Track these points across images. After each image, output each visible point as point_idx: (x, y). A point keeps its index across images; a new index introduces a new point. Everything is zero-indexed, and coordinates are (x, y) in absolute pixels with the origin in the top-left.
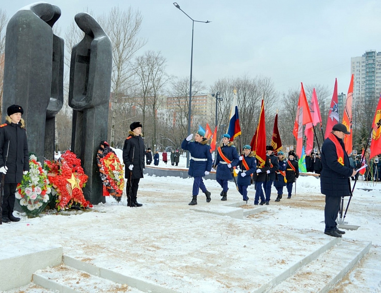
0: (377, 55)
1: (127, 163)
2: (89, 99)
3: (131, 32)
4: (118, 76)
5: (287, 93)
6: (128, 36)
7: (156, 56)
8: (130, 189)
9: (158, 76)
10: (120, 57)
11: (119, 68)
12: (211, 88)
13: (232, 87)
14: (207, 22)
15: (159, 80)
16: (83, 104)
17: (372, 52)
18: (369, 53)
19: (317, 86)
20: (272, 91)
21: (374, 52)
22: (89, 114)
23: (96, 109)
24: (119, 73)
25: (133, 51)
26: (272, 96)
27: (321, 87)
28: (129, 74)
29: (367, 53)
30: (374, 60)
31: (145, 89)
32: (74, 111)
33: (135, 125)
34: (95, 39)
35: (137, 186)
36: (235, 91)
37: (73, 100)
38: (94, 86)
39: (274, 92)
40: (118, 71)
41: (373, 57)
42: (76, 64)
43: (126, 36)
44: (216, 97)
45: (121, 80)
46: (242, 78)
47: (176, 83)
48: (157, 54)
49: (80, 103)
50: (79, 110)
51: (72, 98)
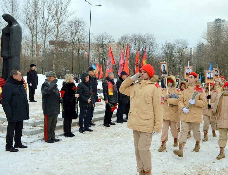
0: (222, 21)
1: (28, 82)
2: (9, 53)
3: (65, 5)
4: (57, 32)
5: (164, 44)
6: (63, 8)
7: (80, 21)
8: (31, 94)
9: (81, 33)
10: (58, 21)
11: (58, 27)
12: (118, 40)
13: (131, 40)
14: (100, 5)
15: (82, 35)
16: (7, 55)
17: (219, 20)
18: (218, 20)
19: (181, 39)
20: (154, 42)
21: (220, 20)
22: (10, 60)
23: (13, 58)
24: (57, 30)
25: (67, 17)
26: (155, 45)
27: (184, 40)
28: (64, 31)
29: (216, 20)
30: (220, 24)
31: (73, 40)
32: (3, 59)
33: (33, 65)
34: (13, 26)
35: (34, 93)
36: (134, 42)
37: (3, 54)
38: (12, 48)
39: (156, 43)
40: (57, 29)
41: (220, 22)
42: (4, 37)
43: (62, 7)
44: (103, 48)
45: (59, 34)
46: (137, 34)
47: (96, 37)
48: (81, 19)
49: (5, 55)
50: (5, 58)
51: (2, 53)
